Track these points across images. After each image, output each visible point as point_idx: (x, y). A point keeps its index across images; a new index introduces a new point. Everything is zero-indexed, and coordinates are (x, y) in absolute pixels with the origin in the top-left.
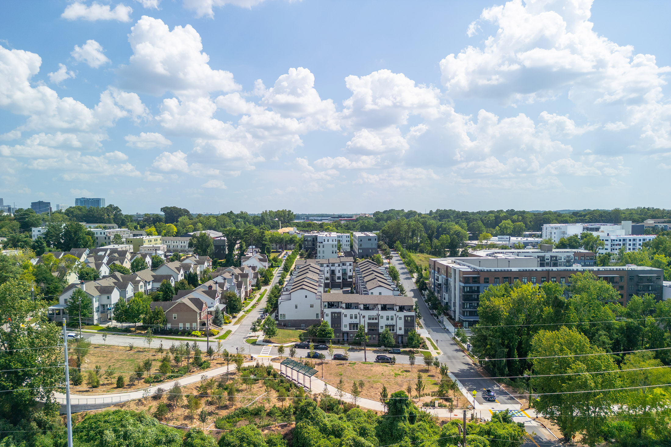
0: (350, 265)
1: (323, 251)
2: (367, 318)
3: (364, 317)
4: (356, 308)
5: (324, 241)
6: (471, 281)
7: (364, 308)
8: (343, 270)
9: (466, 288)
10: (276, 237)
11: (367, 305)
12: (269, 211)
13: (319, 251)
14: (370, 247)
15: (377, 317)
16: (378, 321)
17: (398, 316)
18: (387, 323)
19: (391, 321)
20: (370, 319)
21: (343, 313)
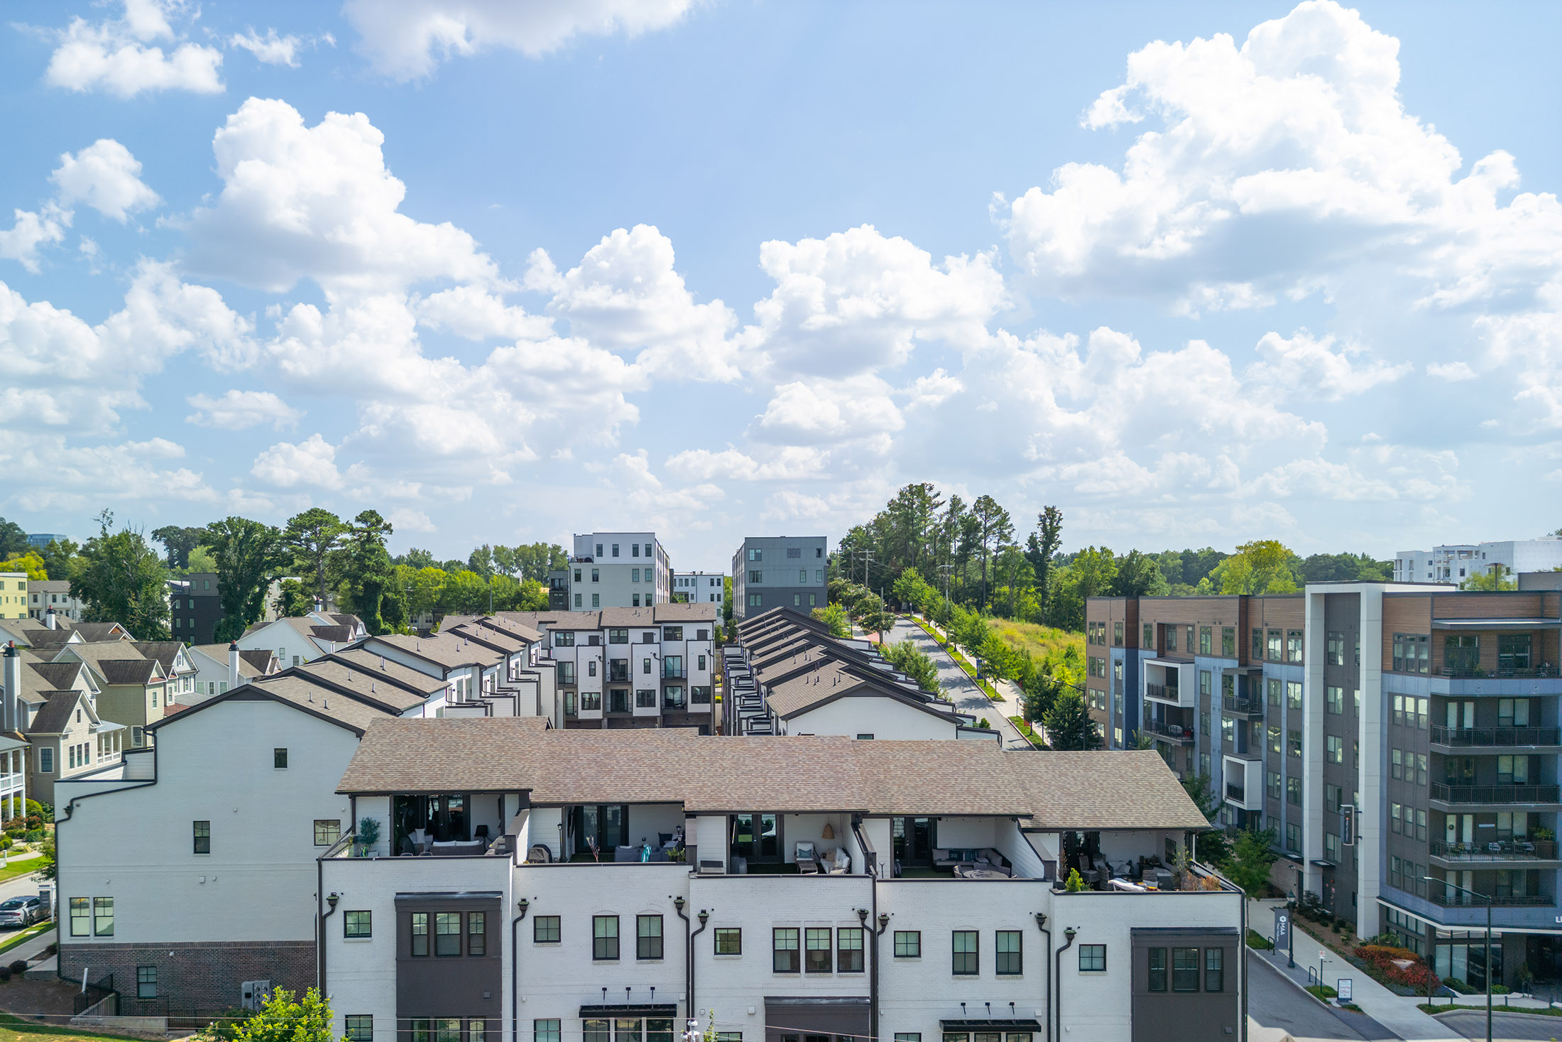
0: (702, 636)
1: (596, 597)
2: (757, 949)
3: (730, 943)
4: (660, 857)
5: (600, 553)
6: (1489, 656)
7: (736, 850)
8: (664, 659)
9: (1453, 708)
10: (465, 588)
11: (756, 822)
12: (496, 547)
13: (578, 596)
14: (797, 584)
15: (856, 945)
16: (869, 985)
17: (1070, 936)
18: (964, 998)
19: (999, 981)
20: (787, 965)
21: (523, 906)
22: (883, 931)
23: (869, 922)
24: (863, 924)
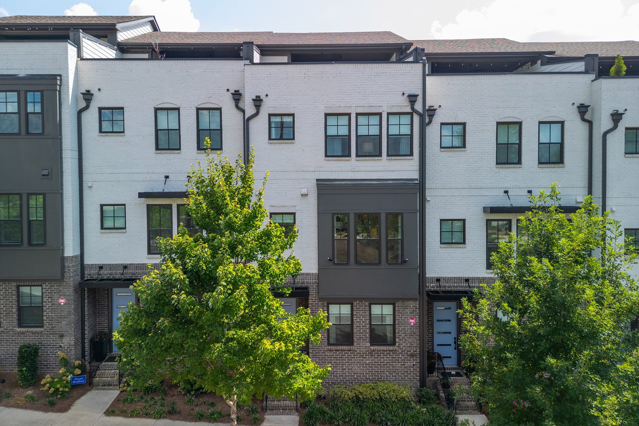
15: (405, 130)
16: (417, 168)
17: (617, 117)
18: (507, 185)
19: (541, 170)
20: (338, 150)
21: (88, 96)
22: (430, 122)
23: (419, 107)
24: (413, 108)
